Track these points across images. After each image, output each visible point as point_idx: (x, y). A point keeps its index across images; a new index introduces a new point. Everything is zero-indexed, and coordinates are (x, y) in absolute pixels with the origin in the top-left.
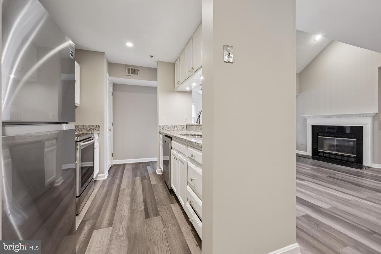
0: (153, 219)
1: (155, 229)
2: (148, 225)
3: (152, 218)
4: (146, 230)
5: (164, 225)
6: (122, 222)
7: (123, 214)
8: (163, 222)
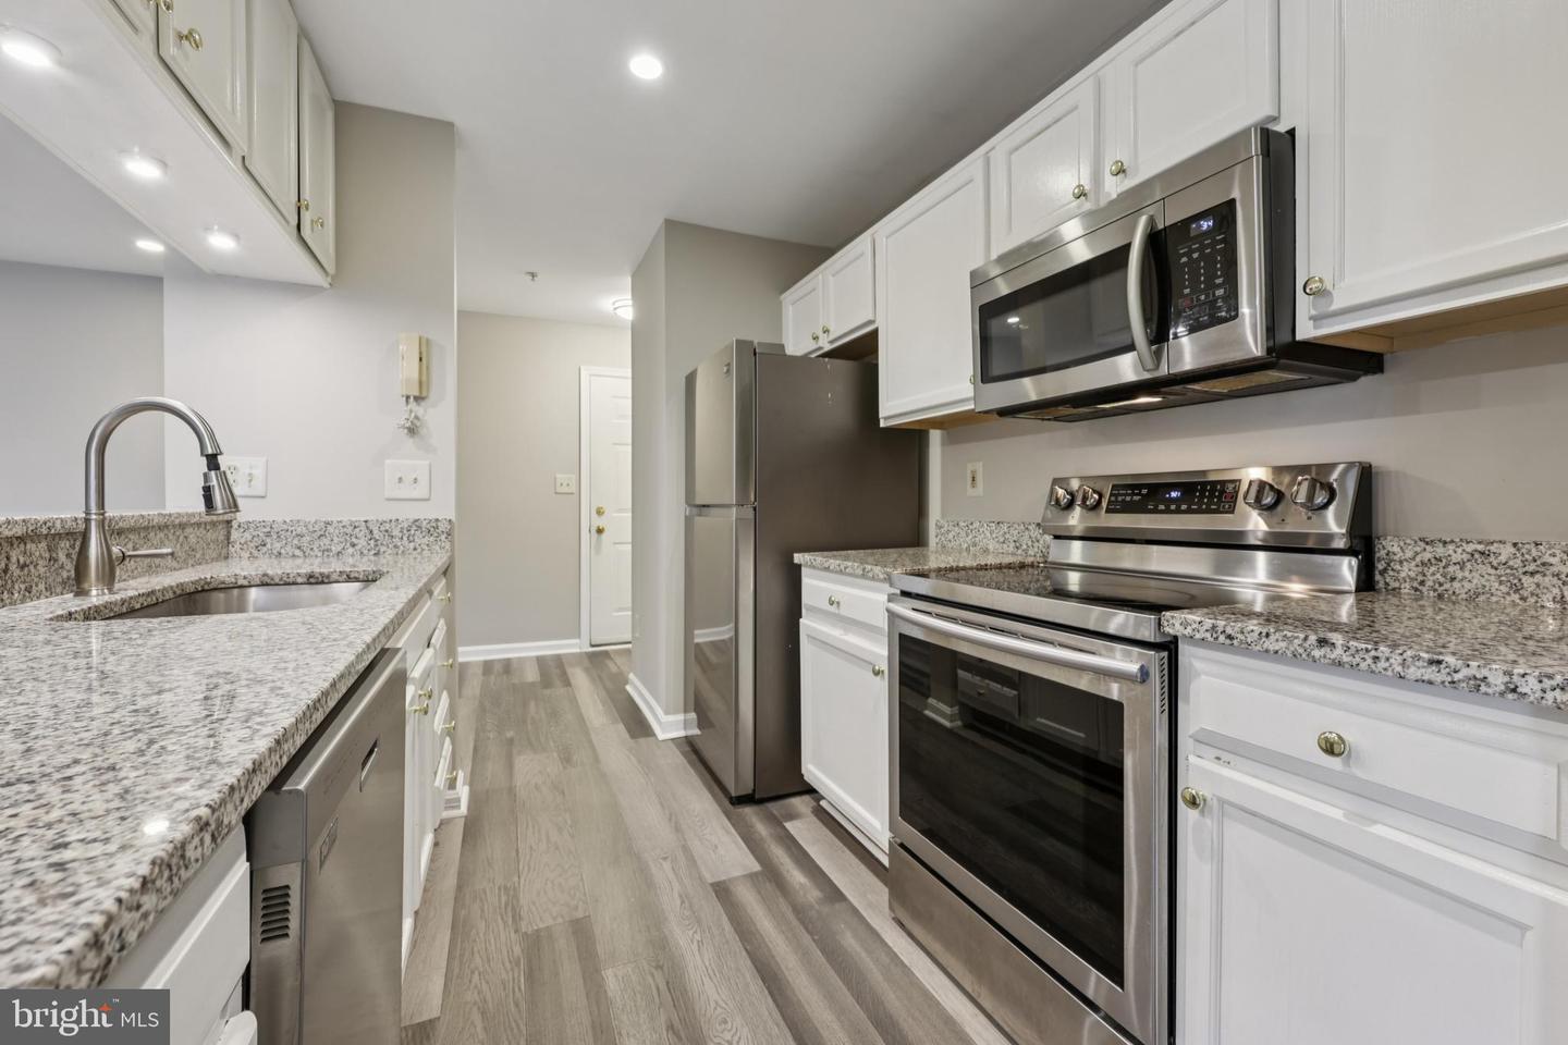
0: (554, 919)
1: (552, 882)
2: (578, 894)
3: (560, 920)
4: (582, 879)
5: (516, 897)
6: (683, 902)
7: (698, 937)
8: (513, 909)
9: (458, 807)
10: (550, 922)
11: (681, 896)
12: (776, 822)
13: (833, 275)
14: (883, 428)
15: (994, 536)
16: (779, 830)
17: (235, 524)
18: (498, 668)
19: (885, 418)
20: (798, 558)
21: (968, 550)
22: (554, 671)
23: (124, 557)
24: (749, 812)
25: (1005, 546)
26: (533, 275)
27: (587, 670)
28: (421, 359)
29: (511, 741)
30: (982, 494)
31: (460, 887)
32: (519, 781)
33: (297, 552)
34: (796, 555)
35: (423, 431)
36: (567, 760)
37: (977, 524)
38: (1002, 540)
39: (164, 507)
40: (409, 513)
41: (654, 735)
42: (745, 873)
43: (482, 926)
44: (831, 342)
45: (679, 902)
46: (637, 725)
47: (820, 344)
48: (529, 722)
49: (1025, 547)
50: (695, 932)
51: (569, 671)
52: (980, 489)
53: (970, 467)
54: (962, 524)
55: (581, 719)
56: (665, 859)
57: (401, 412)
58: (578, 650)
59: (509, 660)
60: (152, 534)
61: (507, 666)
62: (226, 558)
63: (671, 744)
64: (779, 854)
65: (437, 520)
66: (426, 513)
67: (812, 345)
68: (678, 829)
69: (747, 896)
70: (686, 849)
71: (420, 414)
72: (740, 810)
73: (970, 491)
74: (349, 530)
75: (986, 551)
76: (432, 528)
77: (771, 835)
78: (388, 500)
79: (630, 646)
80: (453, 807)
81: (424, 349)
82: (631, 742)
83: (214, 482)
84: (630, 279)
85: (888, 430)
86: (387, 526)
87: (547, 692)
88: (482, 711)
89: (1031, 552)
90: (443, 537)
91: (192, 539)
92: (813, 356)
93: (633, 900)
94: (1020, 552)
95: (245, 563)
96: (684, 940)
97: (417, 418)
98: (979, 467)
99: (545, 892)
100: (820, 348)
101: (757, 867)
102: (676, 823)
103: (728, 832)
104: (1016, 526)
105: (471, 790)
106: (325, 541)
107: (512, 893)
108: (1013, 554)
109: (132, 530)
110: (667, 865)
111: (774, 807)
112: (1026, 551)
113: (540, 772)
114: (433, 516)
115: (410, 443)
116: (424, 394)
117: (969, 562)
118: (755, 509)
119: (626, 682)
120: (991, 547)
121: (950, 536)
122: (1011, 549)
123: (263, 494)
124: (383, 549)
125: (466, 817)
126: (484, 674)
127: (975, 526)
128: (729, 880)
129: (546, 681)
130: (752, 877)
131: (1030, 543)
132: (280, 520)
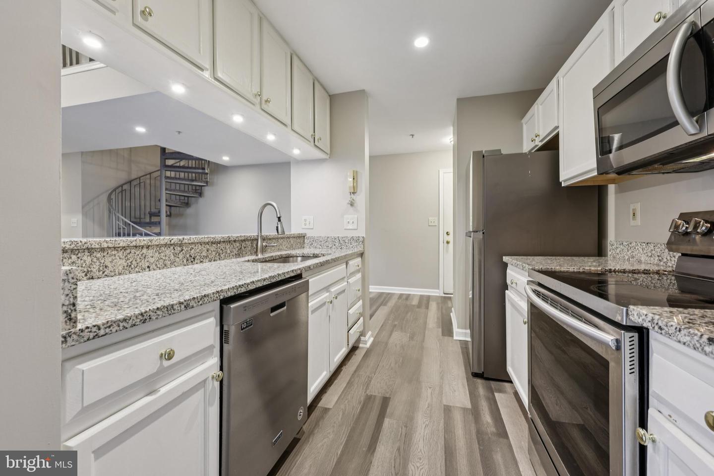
0: (379, 393)
1: (384, 381)
2: (391, 388)
3: (380, 395)
4: (395, 384)
5: (370, 381)
6: (428, 407)
7: (427, 423)
8: (368, 385)
9: (366, 344)
10: (376, 394)
11: (429, 404)
12: (491, 391)
13: (541, 105)
14: (564, 187)
15: (645, 252)
16: (490, 394)
17: (305, 237)
18: (404, 297)
19: (565, 181)
20: (505, 259)
21: (628, 260)
22: (425, 301)
23: (266, 246)
24: (479, 381)
25: (652, 259)
26: (413, 136)
27: (438, 304)
28: (354, 179)
29: (395, 326)
30: (640, 224)
31: (355, 371)
32: (391, 340)
33: (320, 247)
34: (504, 257)
35: (355, 205)
36: (412, 338)
37: (634, 244)
38: (650, 254)
39: (291, 232)
40: (350, 234)
41: (453, 337)
42: (462, 406)
43: (356, 386)
44: (541, 141)
45: (427, 406)
46: (448, 331)
47: (537, 144)
48: (405, 319)
49: (665, 260)
50: (427, 421)
51: (431, 303)
52: (638, 221)
53: (632, 207)
54: (625, 243)
55: (425, 323)
56: (430, 388)
57: (348, 198)
58: (438, 295)
59: (410, 295)
60: (279, 240)
61: (408, 297)
62: (303, 248)
63: (458, 342)
64: (484, 406)
65: (359, 237)
66: (355, 234)
67: (532, 145)
68: (442, 378)
69: (458, 417)
70: (441, 387)
71: (354, 198)
72: (475, 380)
73: (633, 223)
74: (333, 240)
75: (640, 262)
76: (357, 240)
77: (484, 395)
78: (345, 229)
79: (452, 295)
80: (364, 344)
81: (355, 175)
82: (441, 337)
83: (279, 226)
84: (452, 128)
85: (569, 188)
86: (344, 239)
87: (417, 310)
88: (391, 312)
89: (669, 264)
90: (361, 243)
91: (292, 242)
92: (533, 151)
93: (409, 398)
94: (662, 263)
95: (308, 249)
96: (421, 420)
97: (353, 200)
98: (638, 206)
99: (380, 383)
100: (537, 146)
101: (469, 406)
102: (443, 375)
103: (464, 387)
104: (659, 245)
105: (374, 340)
106: (327, 243)
107: (370, 379)
108: (658, 265)
109: (273, 239)
110: (429, 391)
111: (493, 384)
112: (666, 263)
113: (400, 340)
114: (357, 236)
115: (351, 209)
116: (355, 191)
117: (628, 267)
118: (483, 233)
119: (451, 312)
120: (643, 259)
121: (618, 251)
122: (656, 261)
123: (312, 228)
124: (343, 247)
125: (368, 349)
126: (398, 299)
127: (632, 245)
128: (453, 406)
129: (419, 306)
130: (464, 410)
131: (669, 258)
132: (316, 236)
